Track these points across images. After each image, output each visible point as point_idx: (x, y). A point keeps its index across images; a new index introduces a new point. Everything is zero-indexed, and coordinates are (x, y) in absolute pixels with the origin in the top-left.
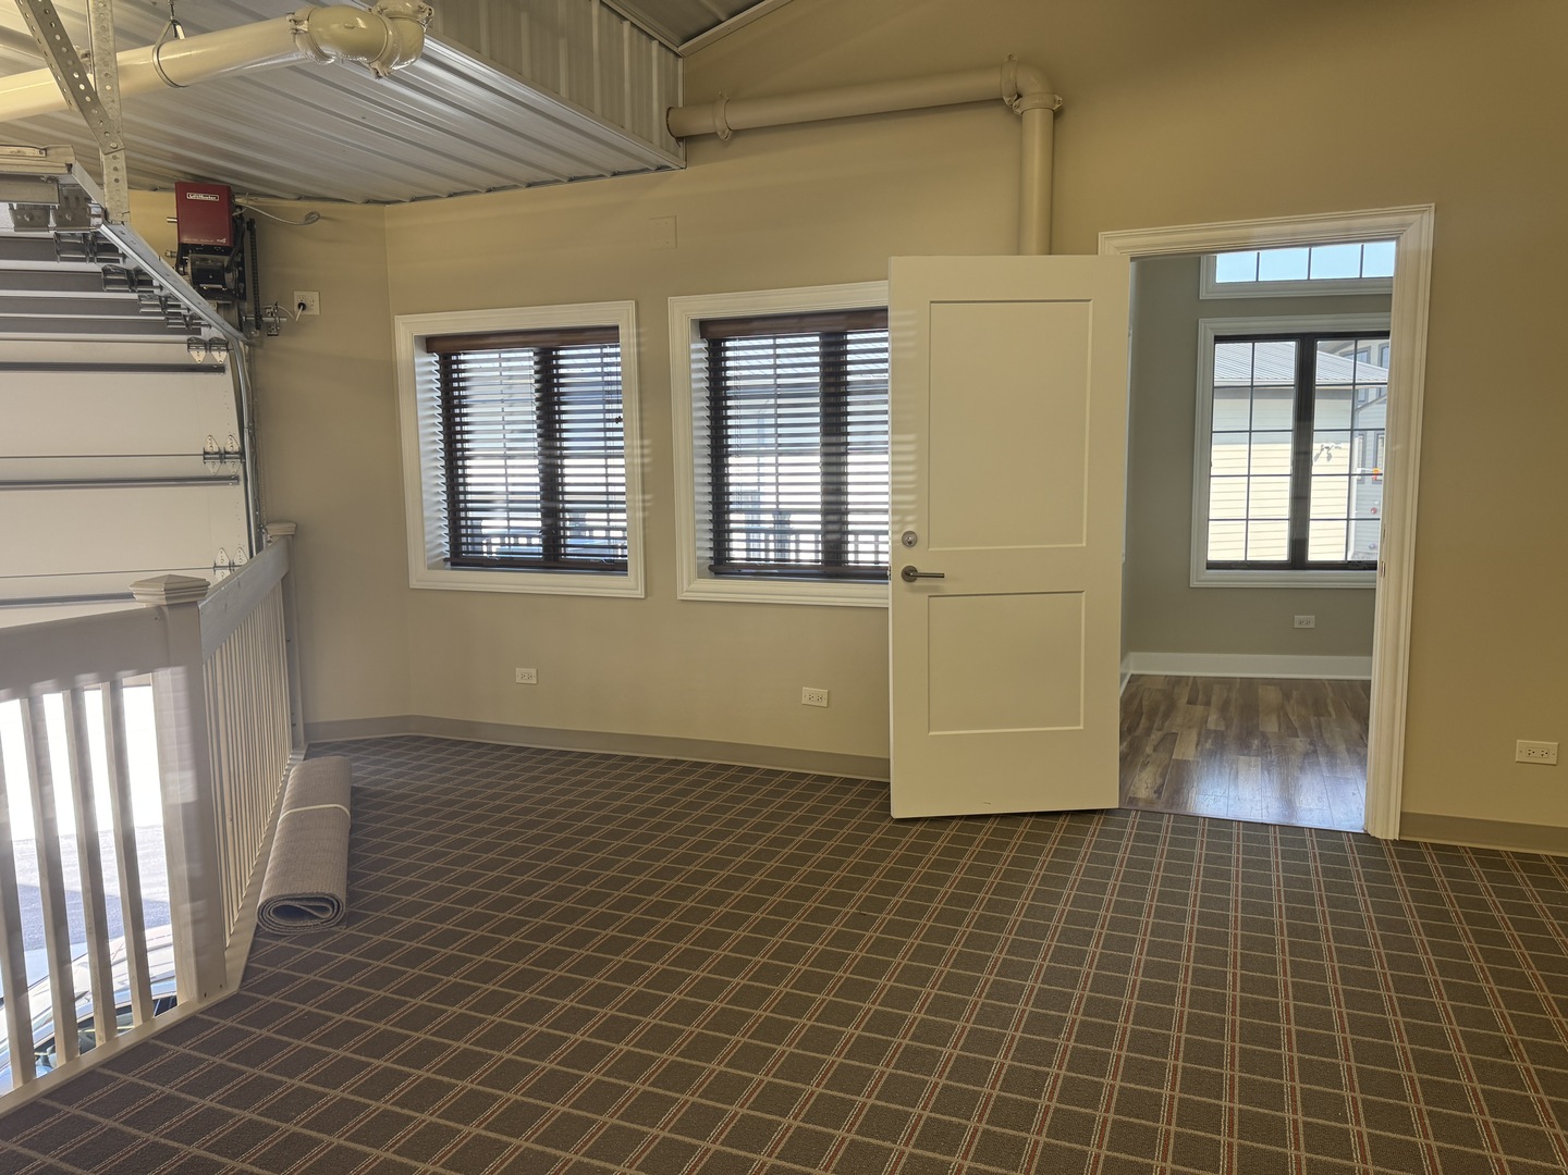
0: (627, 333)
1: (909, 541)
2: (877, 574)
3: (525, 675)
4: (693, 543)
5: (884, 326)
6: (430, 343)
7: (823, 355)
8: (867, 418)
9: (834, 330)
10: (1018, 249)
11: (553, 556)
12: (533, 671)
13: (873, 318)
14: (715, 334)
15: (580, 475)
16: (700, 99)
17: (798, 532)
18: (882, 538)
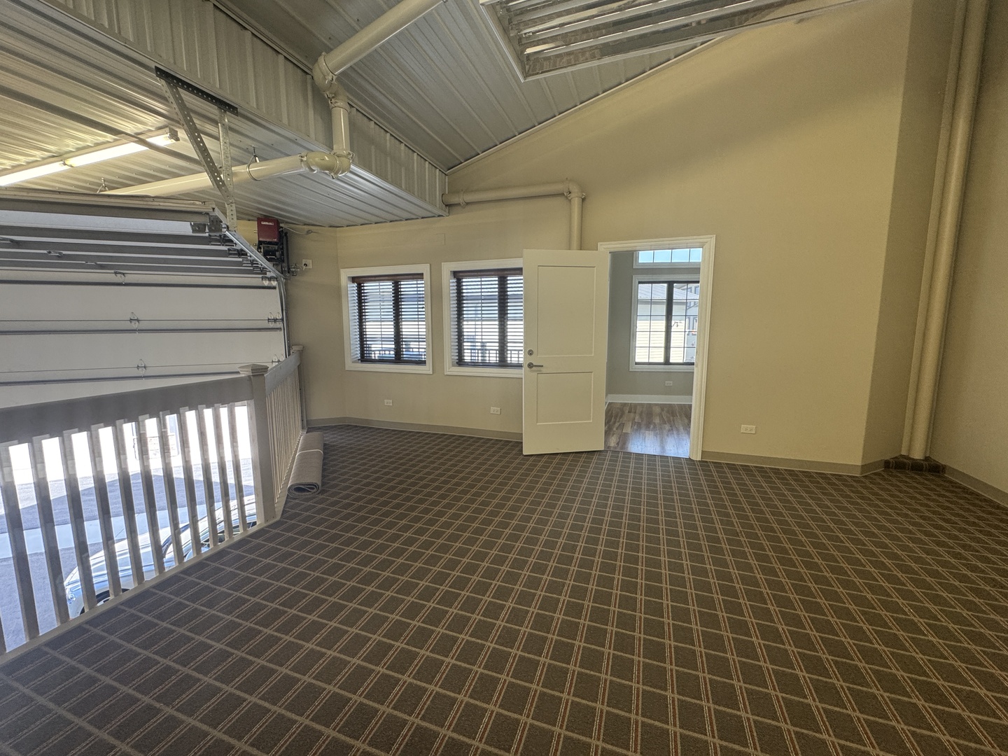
0: (427, 276)
1: (530, 353)
2: (519, 366)
3: (388, 402)
4: (450, 354)
5: (521, 274)
6: (354, 279)
7: (499, 285)
9: (503, 276)
10: (569, 248)
11: (398, 359)
12: (391, 401)
13: (518, 271)
14: (458, 276)
15: (408, 329)
16: (454, 191)
17: (489, 350)
18: (520, 352)
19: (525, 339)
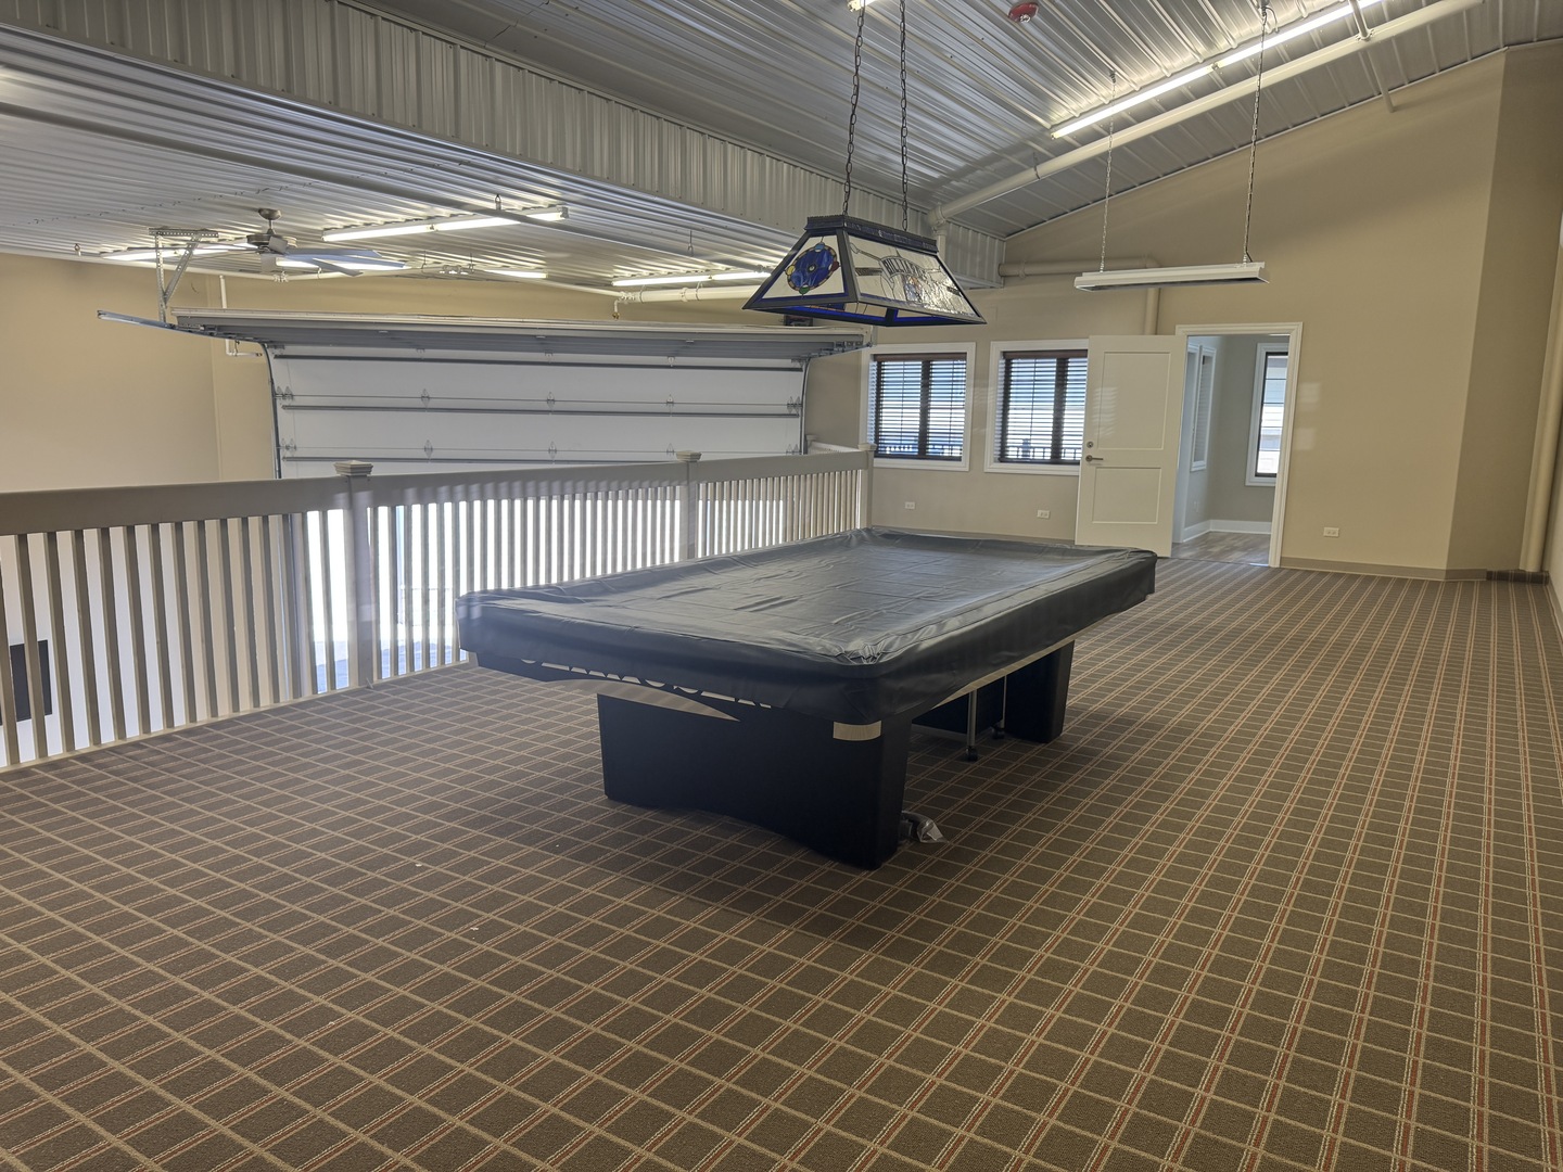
0: (971, 357)
1: (1090, 445)
2: (1076, 463)
3: (910, 505)
4: (992, 449)
5: (1086, 357)
6: (875, 357)
7: (1057, 367)
8: (1076, 392)
9: (1063, 359)
10: (1143, 333)
11: (923, 453)
12: (913, 504)
13: (1082, 353)
14: (1009, 357)
15: (937, 420)
16: (1012, 261)
17: (1034, 448)
18: (1077, 451)
19: (1084, 432)
